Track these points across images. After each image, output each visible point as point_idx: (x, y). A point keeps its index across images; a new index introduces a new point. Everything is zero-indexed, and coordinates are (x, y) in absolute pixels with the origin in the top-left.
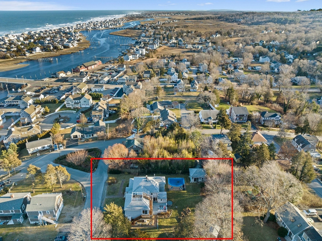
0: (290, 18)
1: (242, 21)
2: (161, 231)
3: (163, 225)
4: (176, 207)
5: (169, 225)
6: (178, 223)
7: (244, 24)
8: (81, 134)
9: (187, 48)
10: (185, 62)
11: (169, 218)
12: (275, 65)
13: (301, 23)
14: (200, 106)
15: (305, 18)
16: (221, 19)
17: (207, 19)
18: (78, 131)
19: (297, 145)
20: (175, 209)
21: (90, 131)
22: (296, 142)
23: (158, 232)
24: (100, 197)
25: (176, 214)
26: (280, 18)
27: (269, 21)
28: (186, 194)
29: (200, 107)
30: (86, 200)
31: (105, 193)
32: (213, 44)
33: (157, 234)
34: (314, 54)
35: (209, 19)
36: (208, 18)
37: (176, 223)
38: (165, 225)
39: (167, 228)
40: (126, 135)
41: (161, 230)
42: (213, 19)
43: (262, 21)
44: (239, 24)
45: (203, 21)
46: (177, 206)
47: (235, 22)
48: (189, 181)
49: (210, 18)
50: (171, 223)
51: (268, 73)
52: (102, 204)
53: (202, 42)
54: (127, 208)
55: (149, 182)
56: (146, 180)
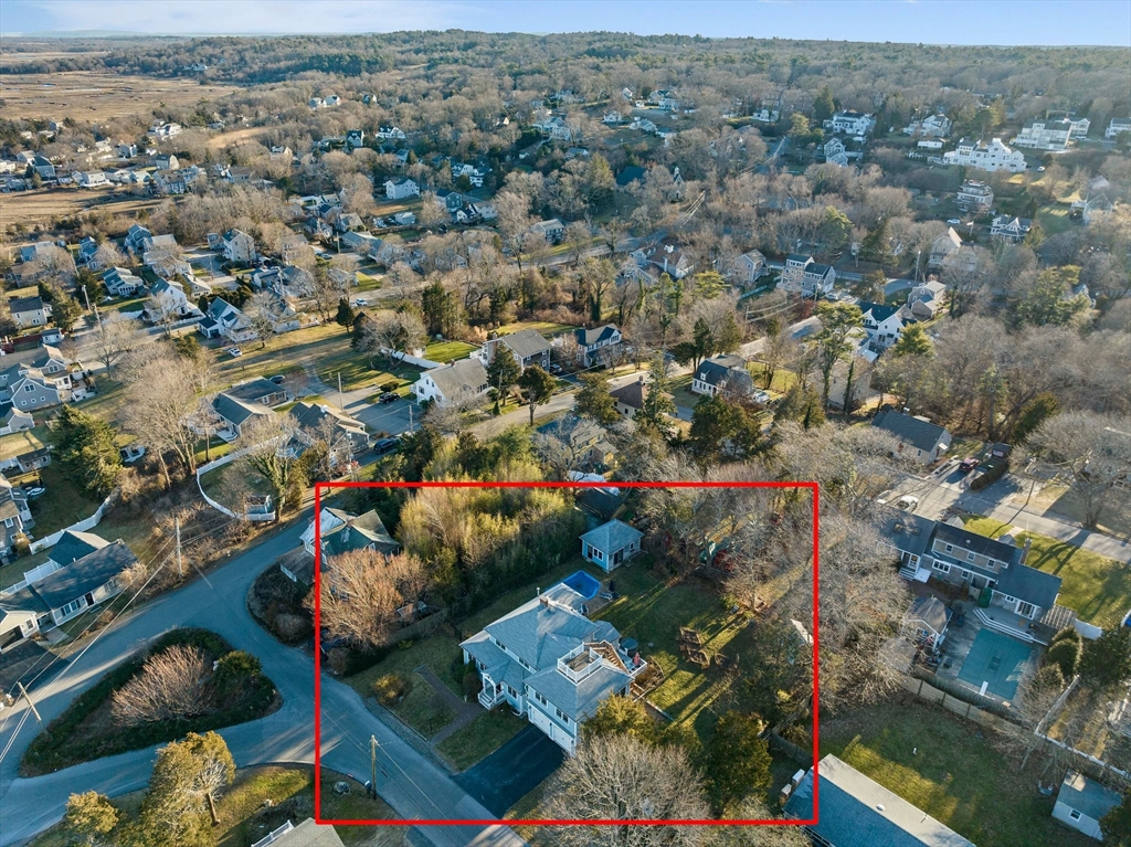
0: (364, 54)
1: (209, 71)
2: (686, 719)
3: (672, 702)
4: (651, 644)
5: (685, 692)
6: (697, 675)
7: (222, 80)
8: (34, 614)
9: (88, 189)
10: (153, 238)
11: (667, 679)
12: (447, 202)
13: (399, 67)
14: (370, 369)
15: (402, 53)
16: (121, 69)
17: (59, 70)
18: (16, 609)
19: (713, 386)
20: (655, 650)
21: (70, 587)
22: (707, 381)
23: (685, 726)
24: (414, 755)
25: (670, 661)
26: (336, 56)
27: (305, 68)
28: (632, 602)
29: (373, 372)
32: (184, 160)
34: (522, 156)
35: (70, 69)
36: (63, 66)
37: (694, 677)
38: (677, 699)
39: (689, 702)
40: (239, 540)
41: (683, 717)
42: (88, 69)
43: (279, 69)
44: (202, 83)
45: (46, 76)
46: (649, 642)
47: (183, 75)
48: (599, 570)
49: (70, 64)
50: (686, 686)
51: (444, 228)
52: (448, 768)
53: (129, 157)
54: (578, 710)
55: (559, 614)
56: (549, 611)
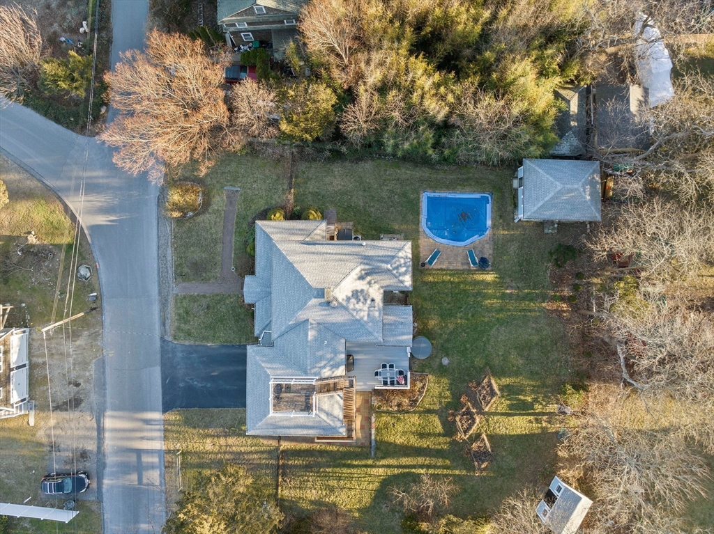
2: (383, 466)
3: (392, 439)
4: (445, 361)
5: (413, 441)
6: (444, 435)
11: (415, 412)
20: (442, 371)
23: (374, 471)
24: (154, 290)
25: (440, 396)
30: (105, 304)
31: (169, 264)
33: (370, 476)
37: (439, 435)
38: (400, 440)
39: (406, 455)
41: (383, 462)
46: (447, 355)
48: (510, 208)
50: (421, 436)
52: (167, 327)
